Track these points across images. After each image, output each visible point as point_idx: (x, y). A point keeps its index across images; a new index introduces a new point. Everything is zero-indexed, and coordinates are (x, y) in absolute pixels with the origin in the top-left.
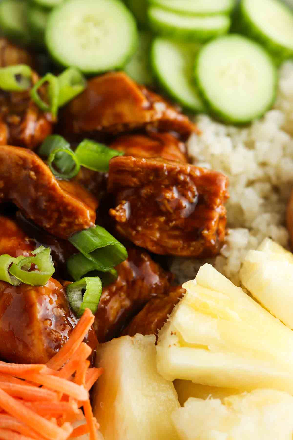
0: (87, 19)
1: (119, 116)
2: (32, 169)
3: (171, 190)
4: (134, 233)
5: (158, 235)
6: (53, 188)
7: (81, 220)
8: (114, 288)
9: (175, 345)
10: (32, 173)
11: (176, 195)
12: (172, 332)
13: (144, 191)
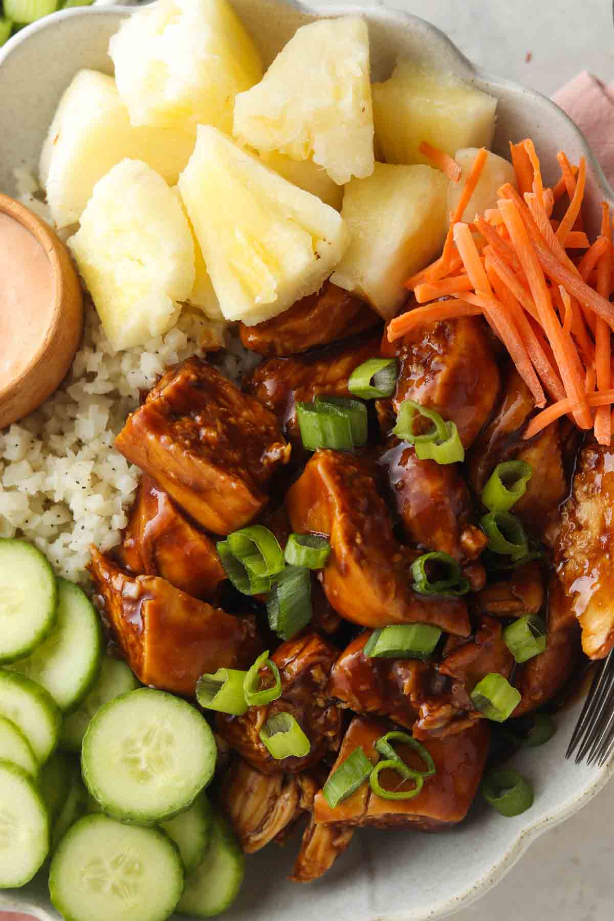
0: (145, 776)
1: (190, 608)
2: (356, 545)
3: (205, 437)
4: (272, 428)
5: (245, 414)
6: (343, 510)
7: (332, 459)
8: (328, 387)
9: (325, 240)
10: (358, 541)
11: (203, 432)
12: (317, 259)
13: (236, 456)
